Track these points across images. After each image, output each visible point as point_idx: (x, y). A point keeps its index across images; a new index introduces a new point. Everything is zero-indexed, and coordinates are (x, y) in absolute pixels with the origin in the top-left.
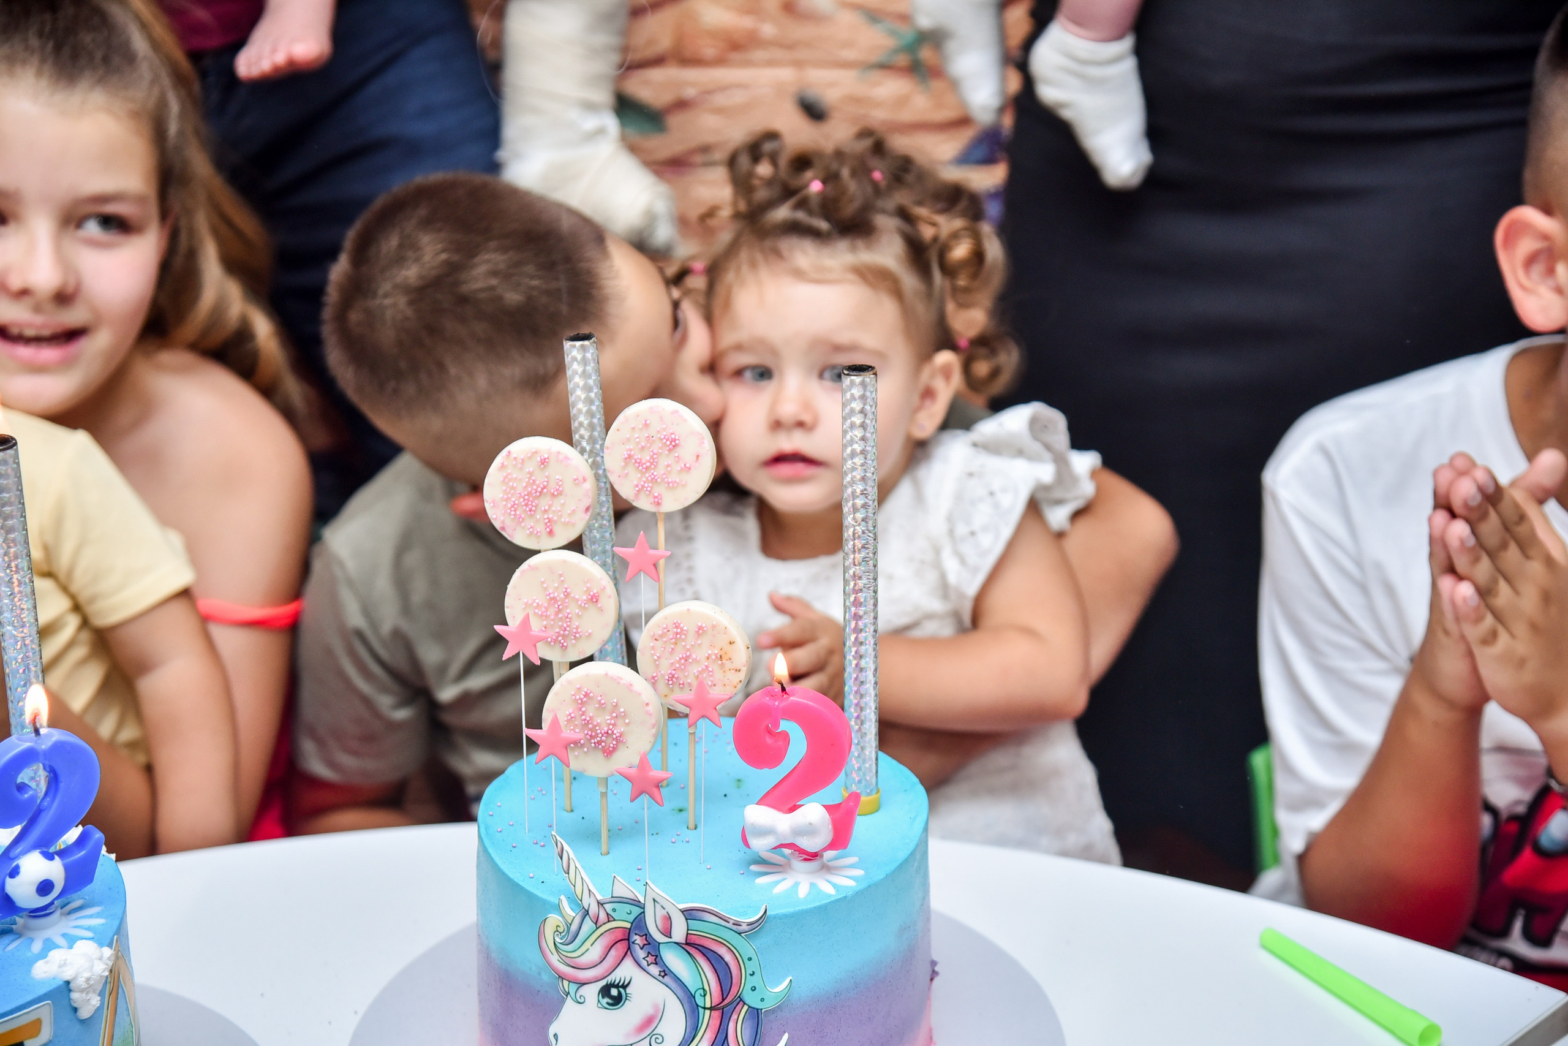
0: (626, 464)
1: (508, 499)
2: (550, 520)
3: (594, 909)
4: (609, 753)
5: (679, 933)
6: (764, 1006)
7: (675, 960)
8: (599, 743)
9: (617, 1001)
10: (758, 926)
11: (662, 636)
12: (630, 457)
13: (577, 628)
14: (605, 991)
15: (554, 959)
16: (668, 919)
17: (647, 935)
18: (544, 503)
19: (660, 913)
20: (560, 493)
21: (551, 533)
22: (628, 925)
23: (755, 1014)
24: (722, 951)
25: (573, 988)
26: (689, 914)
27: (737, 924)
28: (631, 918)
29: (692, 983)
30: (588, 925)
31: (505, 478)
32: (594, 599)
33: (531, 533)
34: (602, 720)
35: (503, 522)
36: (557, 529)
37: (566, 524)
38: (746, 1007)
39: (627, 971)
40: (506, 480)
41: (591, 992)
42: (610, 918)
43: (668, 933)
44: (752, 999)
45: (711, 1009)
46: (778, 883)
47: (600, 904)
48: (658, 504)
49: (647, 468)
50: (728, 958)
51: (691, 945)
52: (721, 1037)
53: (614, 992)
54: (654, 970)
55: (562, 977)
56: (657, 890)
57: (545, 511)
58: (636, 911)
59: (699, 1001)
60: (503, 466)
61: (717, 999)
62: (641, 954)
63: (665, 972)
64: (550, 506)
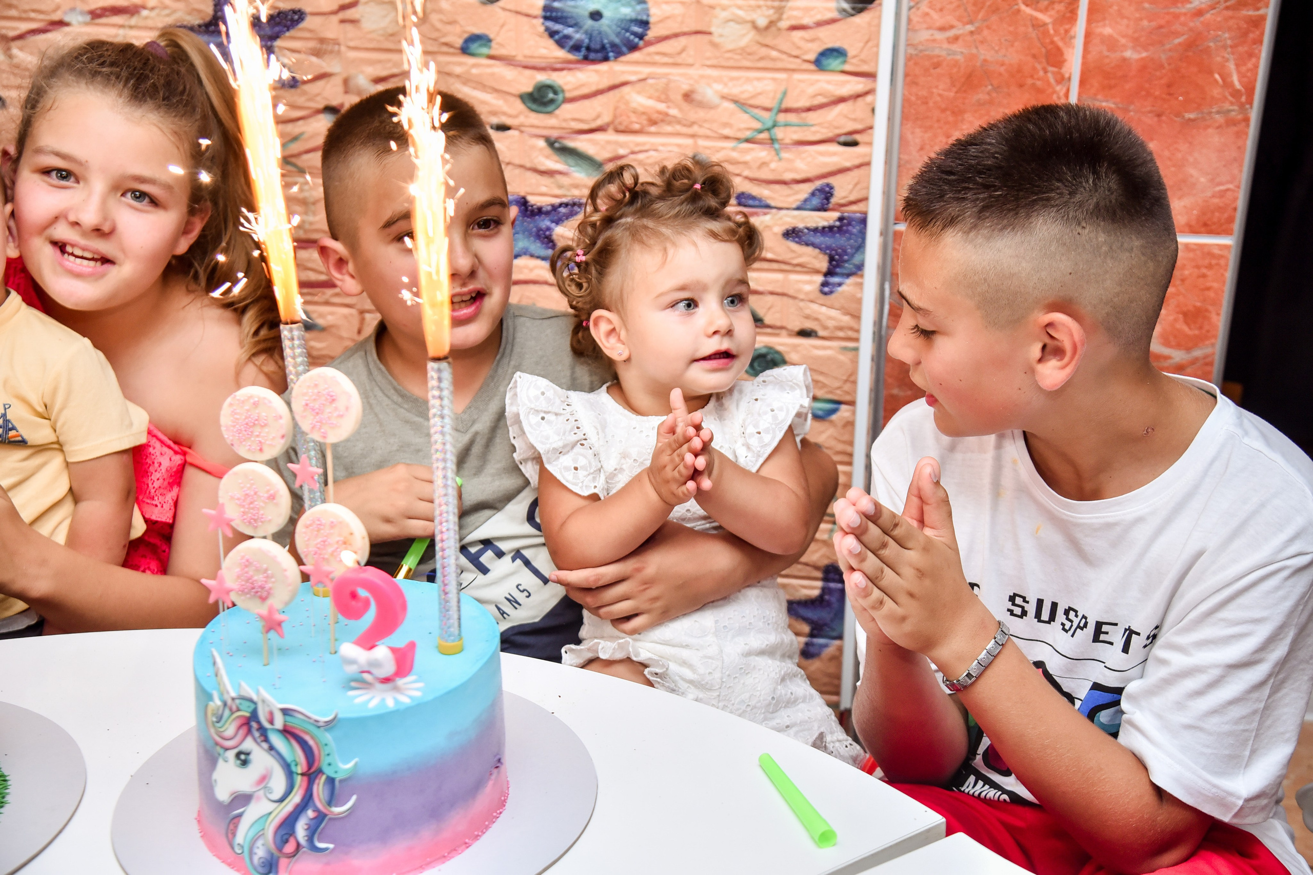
0: (305, 410)
1: (234, 426)
2: (260, 442)
3: (229, 702)
4: (263, 599)
5: (279, 723)
6: (338, 777)
7: (278, 741)
8: (257, 592)
9: (245, 763)
10: (330, 725)
11: (311, 525)
12: (307, 405)
13: (262, 515)
14: (238, 755)
15: (212, 731)
16: (271, 714)
17: (259, 722)
18: (257, 430)
19: (267, 709)
20: (266, 425)
21: (261, 450)
22: (247, 714)
23: (331, 781)
24: (307, 738)
25: (221, 751)
26: (285, 712)
27: (317, 721)
28: (250, 710)
29: (288, 756)
30: (227, 712)
31: (233, 412)
32: (272, 497)
33: (249, 449)
34: (259, 578)
35: (232, 440)
36: (265, 448)
37: (271, 445)
38: (324, 778)
39: (249, 744)
40: (234, 413)
41: (231, 754)
42: (238, 710)
43: (271, 722)
44: (329, 771)
45: (303, 774)
46: (361, 695)
47: (233, 699)
48: (325, 437)
49: (317, 413)
50: (311, 742)
51: (287, 732)
52: (309, 794)
53: (243, 757)
54: (265, 745)
55: (217, 744)
56: (265, 694)
57: (258, 436)
58: (253, 706)
59: (293, 768)
60: (231, 405)
61: (305, 769)
62: (257, 734)
63: (272, 748)
64: (260, 433)
